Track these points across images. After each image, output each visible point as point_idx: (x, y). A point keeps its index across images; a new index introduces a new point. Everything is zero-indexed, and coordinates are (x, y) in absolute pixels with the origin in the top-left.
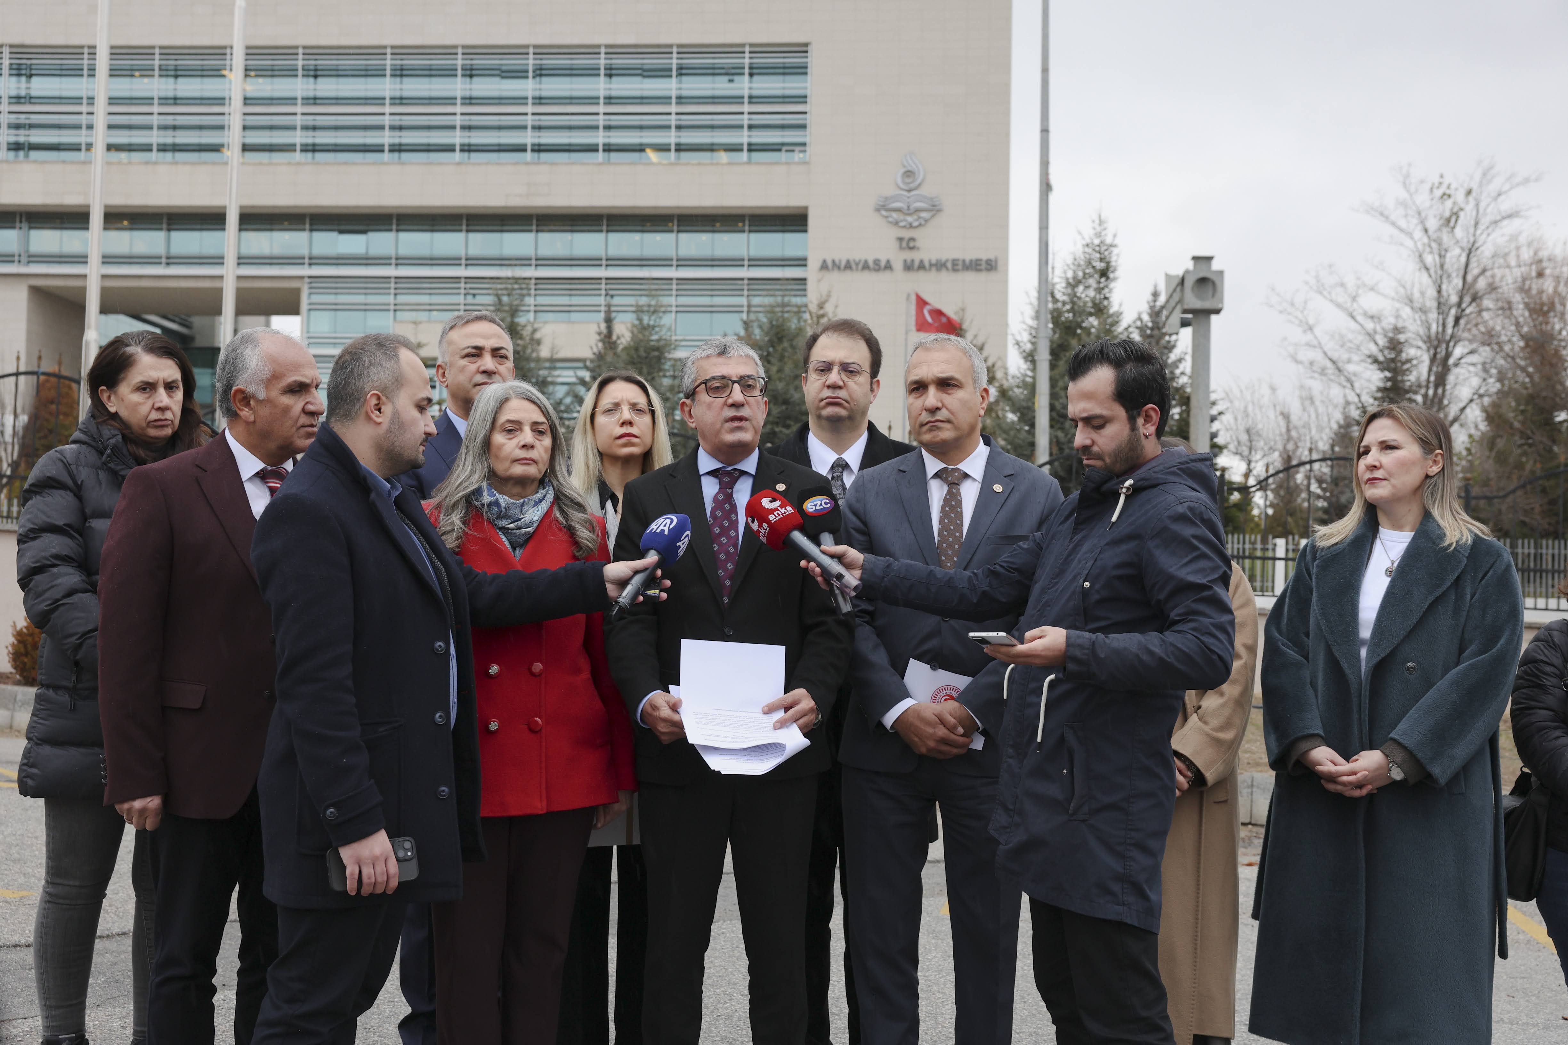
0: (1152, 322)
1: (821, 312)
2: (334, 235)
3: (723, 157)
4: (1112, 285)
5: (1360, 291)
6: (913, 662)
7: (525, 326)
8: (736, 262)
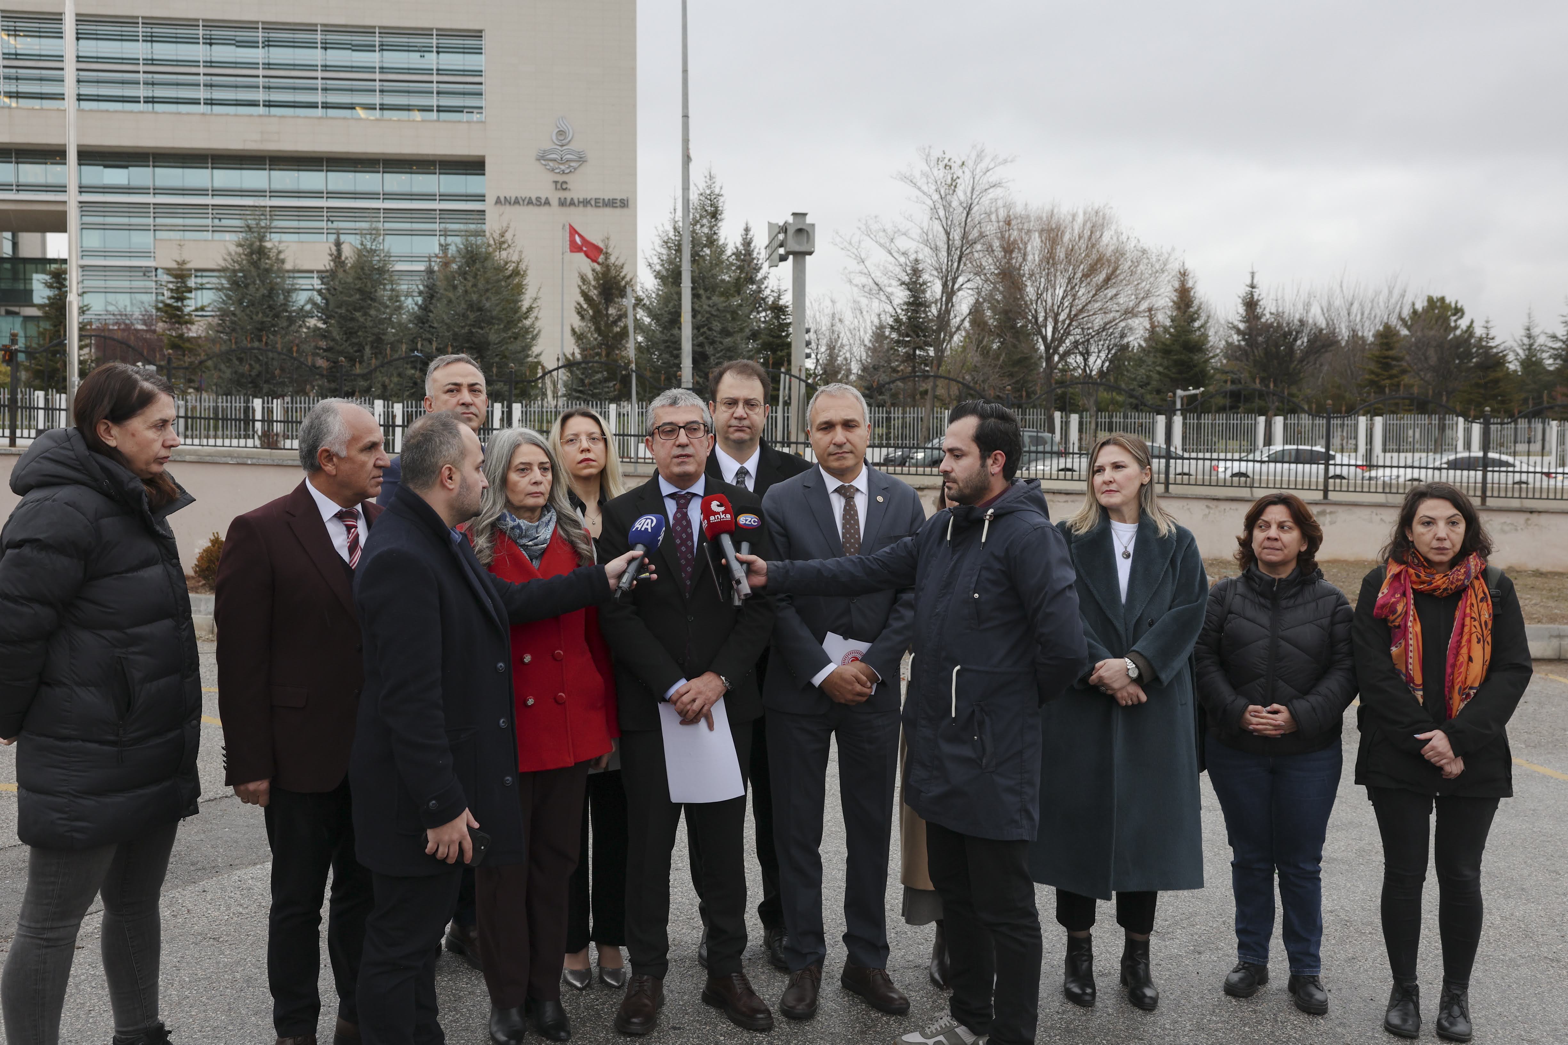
0: (746, 250)
1: (503, 239)
2: (101, 168)
3: (417, 116)
4: (720, 224)
5: (896, 236)
7: (271, 249)
8: (430, 197)
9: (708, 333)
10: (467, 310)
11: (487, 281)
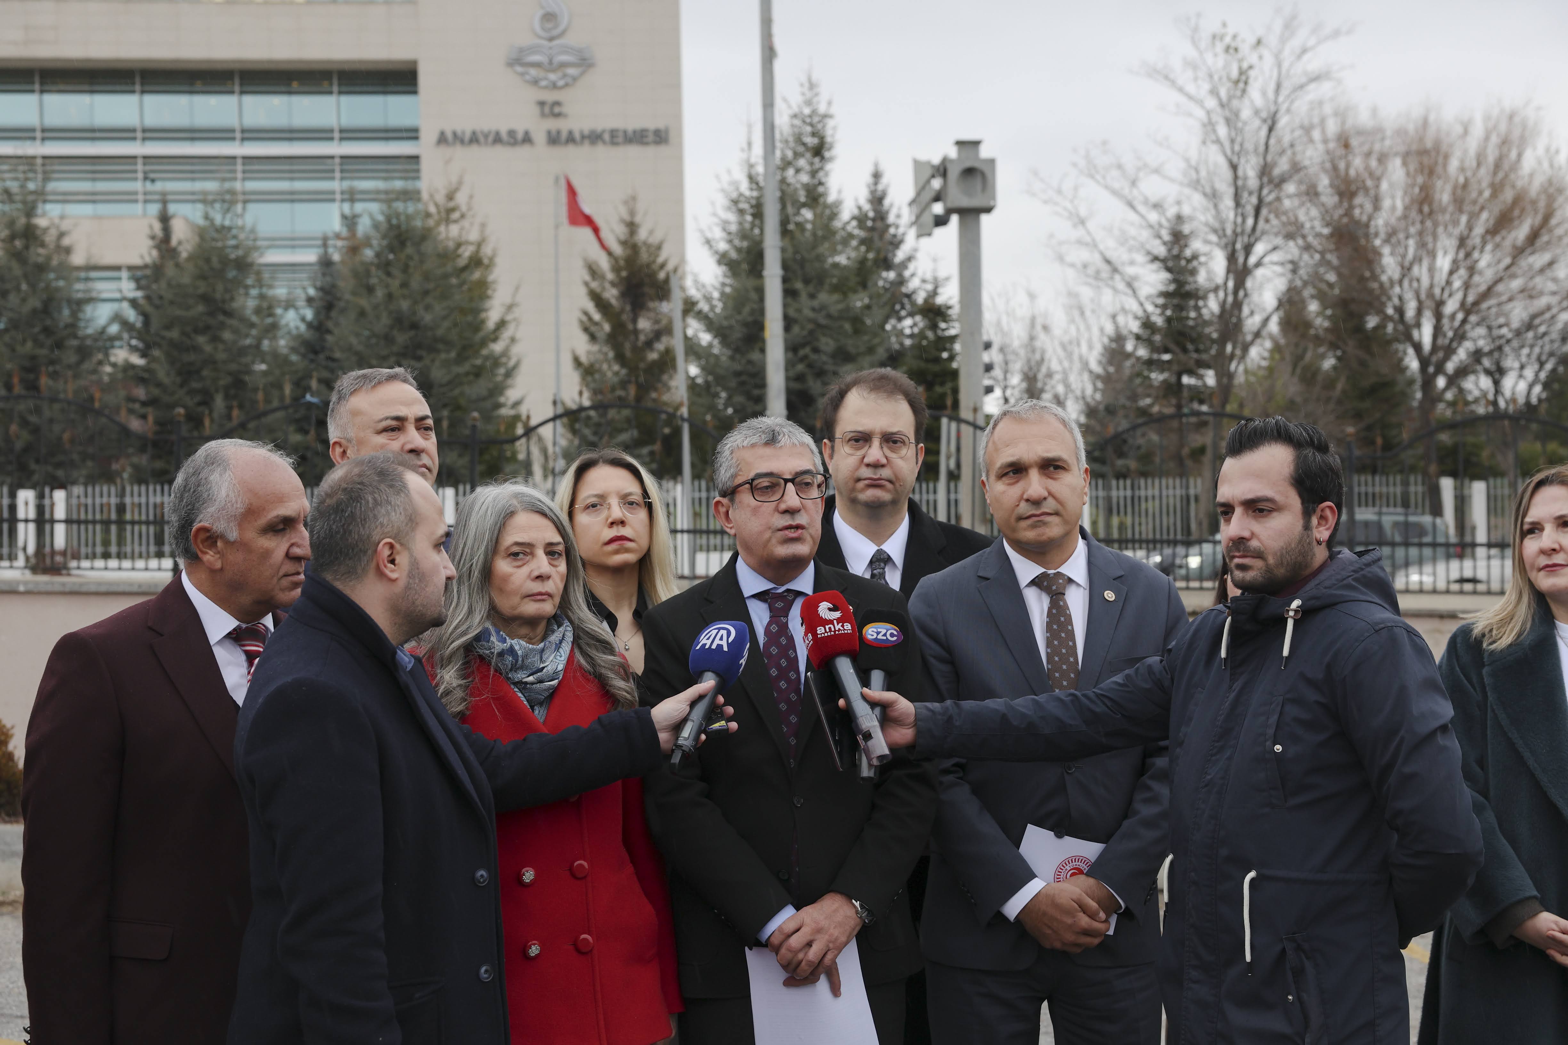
0: (875, 210)
1: (451, 204)
4: (829, 167)
5: (1141, 174)
6: (1029, 827)
7: (46, 230)
8: (322, 134)
9: (813, 357)
10: (392, 327)
11: (427, 277)
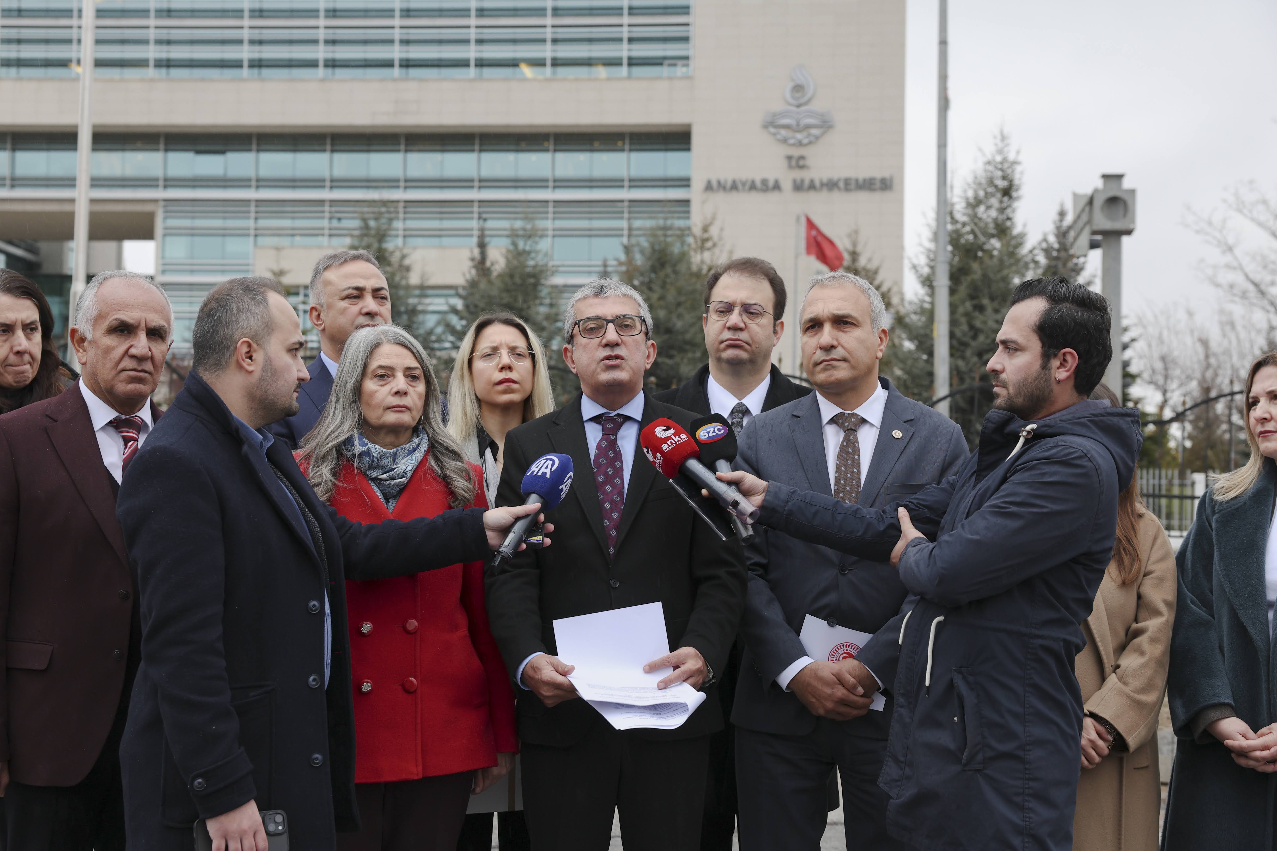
0: (1059, 243)
1: (706, 236)
2: (192, 154)
3: (602, 72)
4: (1016, 204)
6: (808, 616)
7: (392, 253)
8: (614, 183)
11: (679, 291)
